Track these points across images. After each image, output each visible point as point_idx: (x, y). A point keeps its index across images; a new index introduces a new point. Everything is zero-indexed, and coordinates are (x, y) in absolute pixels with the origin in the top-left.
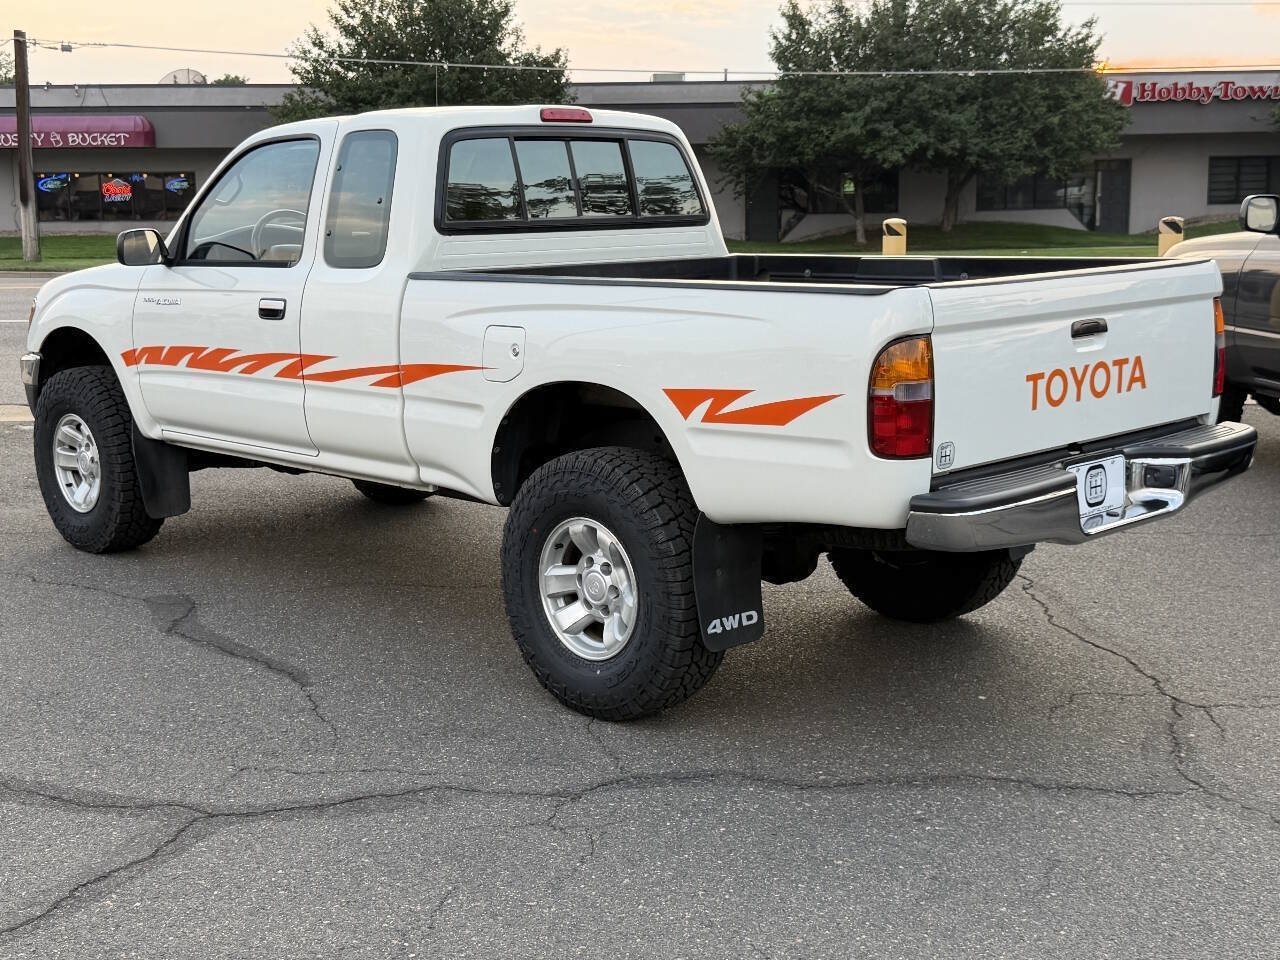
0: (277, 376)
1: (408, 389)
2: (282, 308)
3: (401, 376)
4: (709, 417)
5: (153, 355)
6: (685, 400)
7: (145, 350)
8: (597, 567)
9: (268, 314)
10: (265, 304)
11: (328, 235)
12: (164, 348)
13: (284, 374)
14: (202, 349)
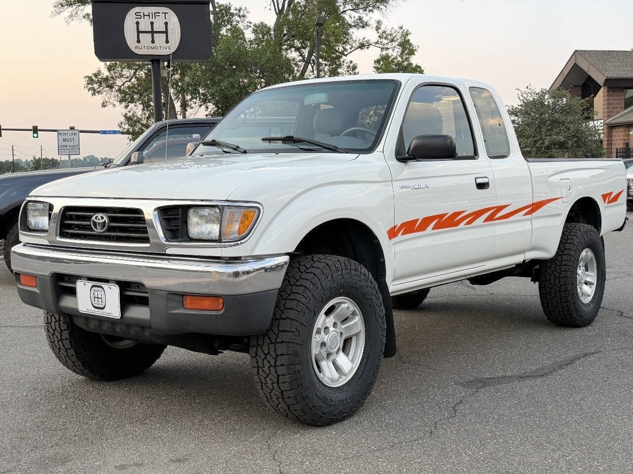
0: (483, 222)
1: (534, 214)
2: (488, 181)
3: (535, 207)
4: (609, 202)
5: (410, 227)
6: (605, 197)
7: (403, 225)
8: (582, 268)
9: (481, 186)
10: (479, 181)
11: (485, 141)
12: (418, 220)
13: (488, 219)
14: (445, 214)
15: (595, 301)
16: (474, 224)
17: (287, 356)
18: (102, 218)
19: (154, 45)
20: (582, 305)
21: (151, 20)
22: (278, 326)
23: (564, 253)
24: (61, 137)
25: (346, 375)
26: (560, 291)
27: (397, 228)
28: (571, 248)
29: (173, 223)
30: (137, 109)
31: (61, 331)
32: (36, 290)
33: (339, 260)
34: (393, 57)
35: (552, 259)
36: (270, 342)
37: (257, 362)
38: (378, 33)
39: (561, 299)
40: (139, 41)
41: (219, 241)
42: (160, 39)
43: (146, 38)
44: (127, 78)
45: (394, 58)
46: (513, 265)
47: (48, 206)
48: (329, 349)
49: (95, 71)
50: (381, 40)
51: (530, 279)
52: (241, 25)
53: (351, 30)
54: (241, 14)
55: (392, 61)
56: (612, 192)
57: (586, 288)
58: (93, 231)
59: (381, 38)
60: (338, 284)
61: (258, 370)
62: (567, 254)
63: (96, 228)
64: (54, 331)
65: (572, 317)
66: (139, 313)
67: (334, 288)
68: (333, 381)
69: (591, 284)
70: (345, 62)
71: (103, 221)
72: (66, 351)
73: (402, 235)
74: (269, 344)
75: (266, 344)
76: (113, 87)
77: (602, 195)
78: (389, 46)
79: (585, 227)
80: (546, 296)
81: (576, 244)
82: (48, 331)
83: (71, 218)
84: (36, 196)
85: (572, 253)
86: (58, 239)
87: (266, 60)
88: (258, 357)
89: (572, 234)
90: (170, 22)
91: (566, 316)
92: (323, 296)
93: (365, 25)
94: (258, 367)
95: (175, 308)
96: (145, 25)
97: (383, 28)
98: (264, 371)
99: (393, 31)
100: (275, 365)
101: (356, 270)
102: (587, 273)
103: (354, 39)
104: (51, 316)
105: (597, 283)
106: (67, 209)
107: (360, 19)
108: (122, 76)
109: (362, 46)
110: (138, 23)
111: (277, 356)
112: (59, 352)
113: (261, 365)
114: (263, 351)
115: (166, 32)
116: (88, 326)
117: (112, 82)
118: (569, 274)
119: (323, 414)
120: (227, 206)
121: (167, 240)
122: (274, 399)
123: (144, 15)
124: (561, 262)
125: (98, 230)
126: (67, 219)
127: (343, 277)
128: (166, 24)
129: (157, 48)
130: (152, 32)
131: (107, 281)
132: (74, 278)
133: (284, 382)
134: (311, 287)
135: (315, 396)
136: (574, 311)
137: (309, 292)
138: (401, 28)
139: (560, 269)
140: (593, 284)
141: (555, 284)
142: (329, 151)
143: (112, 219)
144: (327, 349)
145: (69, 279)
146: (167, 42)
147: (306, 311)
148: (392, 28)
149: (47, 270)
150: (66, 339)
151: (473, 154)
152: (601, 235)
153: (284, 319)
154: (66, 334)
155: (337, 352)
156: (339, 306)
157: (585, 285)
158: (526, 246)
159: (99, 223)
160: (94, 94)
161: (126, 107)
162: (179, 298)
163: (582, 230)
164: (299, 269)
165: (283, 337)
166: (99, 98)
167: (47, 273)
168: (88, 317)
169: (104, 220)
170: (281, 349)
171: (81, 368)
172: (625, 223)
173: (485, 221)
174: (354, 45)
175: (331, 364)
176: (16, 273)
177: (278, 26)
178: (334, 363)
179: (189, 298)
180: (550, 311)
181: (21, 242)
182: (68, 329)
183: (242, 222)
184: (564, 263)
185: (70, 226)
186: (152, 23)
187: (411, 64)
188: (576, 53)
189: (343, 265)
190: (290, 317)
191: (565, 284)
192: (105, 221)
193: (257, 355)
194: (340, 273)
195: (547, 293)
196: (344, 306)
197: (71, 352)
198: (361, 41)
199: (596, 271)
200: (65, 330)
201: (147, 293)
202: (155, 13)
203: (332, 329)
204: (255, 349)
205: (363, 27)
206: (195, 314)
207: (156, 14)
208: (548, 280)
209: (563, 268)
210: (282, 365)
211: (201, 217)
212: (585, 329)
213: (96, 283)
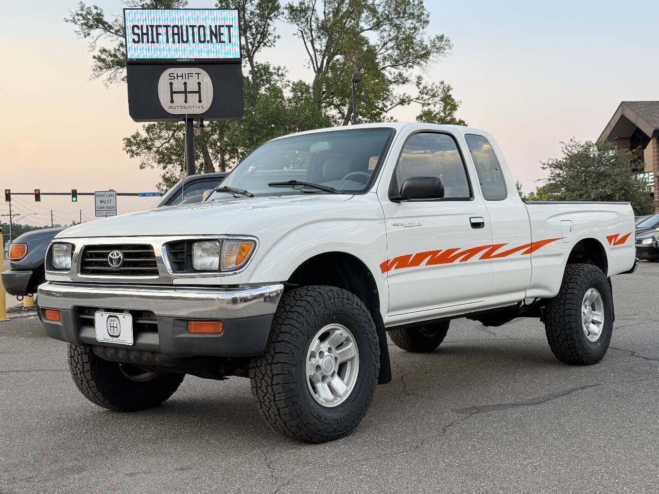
0: (479, 259)
1: (534, 253)
2: (483, 221)
3: (533, 247)
4: (615, 244)
5: (403, 262)
6: (610, 239)
7: (395, 260)
8: (588, 307)
9: (476, 225)
10: (474, 221)
11: (481, 184)
12: (411, 255)
13: (483, 257)
14: (438, 251)
15: (603, 340)
16: (469, 261)
17: (282, 376)
18: (118, 254)
19: (187, 105)
20: (588, 343)
21: (184, 81)
22: (274, 349)
23: (568, 292)
24: (99, 199)
25: (340, 397)
26: (565, 329)
27: (390, 262)
28: (574, 287)
29: (180, 257)
30: (176, 170)
31: (83, 363)
32: (60, 323)
33: (331, 290)
34: (435, 113)
35: (556, 297)
36: (267, 364)
37: (256, 382)
38: (419, 88)
39: (566, 337)
40: (172, 101)
41: (219, 270)
42: (193, 98)
43: (180, 99)
44: (166, 139)
45: (437, 114)
46: (515, 302)
47: (71, 246)
48: (324, 372)
49: (134, 133)
50: (422, 96)
51: (539, 319)
52: (279, 84)
53: (391, 87)
54: (280, 72)
55: (435, 116)
56: (619, 234)
57: (593, 327)
58: (110, 266)
59: (422, 94)
60: (330, 311)
61: (257, 390)
62: (571, 293)
63: (112, 263)
64: (77, 364)
65: (578, 355)
66: (150, 339)
67: (327, 314)
68: (327, 401)
69: (599, 323)
70: (386, 118)
71: (118, 257)
72: (88, 383)
73: (395, 269)
74: (266, 365)
75: (263, 366)
76: (152, 149)
77: (607, 237)
78: (430, 102)
79: (589, 267)
80: (552, 334)
81: (580, 283)
82: (72, 364)
83: (91, 256)
84: (61, 238)
85: (576, 292)
86: (80, 275)
87: (305, 118)
88: (256, 378)
89: (576, 273)
90: (203, 82)
91: (572, 353)
92: (316, 322)
93: (405, 81)
94: (257, 387)
95: (182, 332)
96: (178, 86)
97: (423, 84)
98: (262, 391)
99: (434, 87)
100: (272, 384)
101: (348, 299)
102: (593, 312)
103: (394, 95)
104: (74, 350)
105: (604, 322)
106: (87, 248)
107: (400, 75)
108: (161, 137)
109: (402, 102)
110: (171, 84)
111: (273, 375)
112: (81, 384)
113: (259, 385)
114: (261, 372)
115: (199, 92)
116: (105, 355)
117: (150, 143)
118: (573, 312)
119: (317, 431)
120: (226, 239)
121: (174, 272)
122: (272, 416)
123: (177, 76)
124: (565, 301)
125: (114, 266)
126: (87, 258)
127: (335, 305)
128: (199, 84)
129: (190, 107)
130: (185, 92)
131: (121, 311)
132: (93, 310)
133: (280, 400)
134: (305, 313)
135: (309, 414)
136: (580, 349)
137: (302, 317)
138: (442, 83)
139: (564, 307)
140: (600, 323)
141: (559, 322)
142: (328, 193)
143: (126, 255)
144: (322, 371)
145: (89, 312)
146: (200, 101)
147: (300, 334)
148: (433, 84)
149: (69, 304)
150: (88, 371)
151: (469, 196)
152: (608, 276)
153: (279, 342)
154: (87, 367)
155: (333, 375)
156: (333, 333)
157: (592, 324)
158: (526, 283)
159: (115, 259)
160: (132, 156)
161: (164, 168)
162: (184, 324)
163: (585, 270)
164: (295, 298)
165: (279, 358)
166: (137, 160)
167: (69, 307)
168: (105, 346)
170: (277, 369)
171: (102, 398)
172: (635, 265)
173: (481, 258)
174: (394, 101)
175: (326, 385)
176: (42, 309)
177: (317, 83)
178: (329, 386)
179: (192, 322)
180: (557, 349)
181: (47, 281)
182: (89, 361)
183: (240, 254)
184: (568, 301)
185: (90, 264)
186: (185, 84)
187: (455, 119)
188: (623, 104)
189: (335, 294)
190: (285, 340)
191: (569, 322)
192: (120, 257)
193: (256, 375)
194: (332, 301)
195: (552, 331)
196: (338, 332)
197: (93, 383)
198: (401, 97)
199: (603, 310)
200: (87, 362)
201: (156, 320)
202: (188, 74)
203: (326, 353)
204: (254, 370)
205: (404, 83)
206: (198, 337)
207: (190, 75)
208: (553, 319)
209: (567, 307)
210: (278, 384)
211: (204, 250)
212: (592, 366)
213: (112, 314)
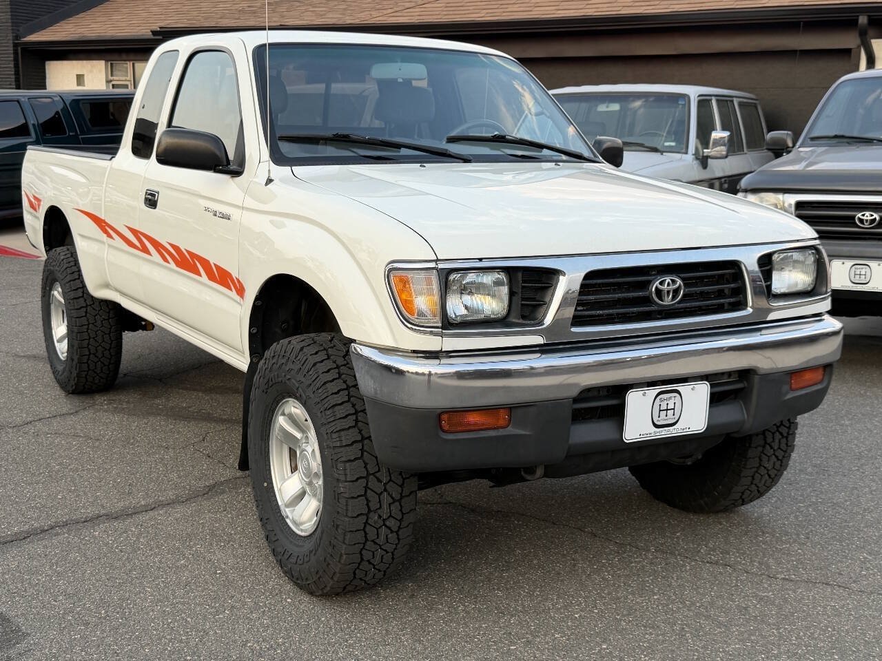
18: (673, 281)
86: (573, 329)
125: (668, 301)
169: (677, 285)
213: (664, 388)
